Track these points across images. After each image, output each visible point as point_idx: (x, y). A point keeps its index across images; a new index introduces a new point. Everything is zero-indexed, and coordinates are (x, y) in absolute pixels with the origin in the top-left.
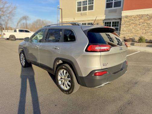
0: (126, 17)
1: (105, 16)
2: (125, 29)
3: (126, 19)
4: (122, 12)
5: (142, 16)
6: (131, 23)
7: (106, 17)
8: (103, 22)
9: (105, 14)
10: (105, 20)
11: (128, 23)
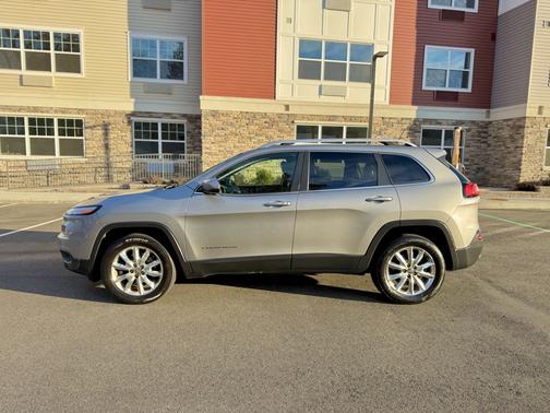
0: (215, 114)
1: (133, 100)
2: (214, 149)
3: (213, 121)
4: (201, 97)
5: (254, 115)
6: (228, 132)
7: (135, 103)
8: (126, 121)
9: (132, 96)
10: (134, 114)
11: (222, 133)
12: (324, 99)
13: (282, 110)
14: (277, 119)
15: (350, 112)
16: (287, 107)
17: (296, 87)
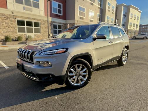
12: (25, 11)
13: (11, 14)
14: (9, 17)
15: (34, 17)
16: (13, 13)
17: (15, 6)
